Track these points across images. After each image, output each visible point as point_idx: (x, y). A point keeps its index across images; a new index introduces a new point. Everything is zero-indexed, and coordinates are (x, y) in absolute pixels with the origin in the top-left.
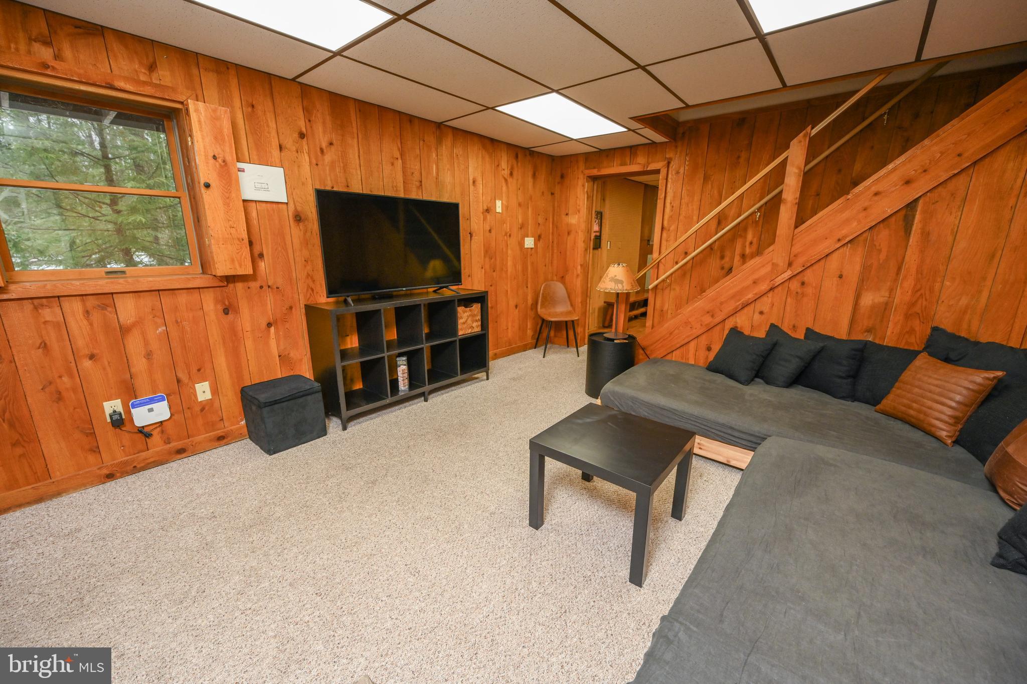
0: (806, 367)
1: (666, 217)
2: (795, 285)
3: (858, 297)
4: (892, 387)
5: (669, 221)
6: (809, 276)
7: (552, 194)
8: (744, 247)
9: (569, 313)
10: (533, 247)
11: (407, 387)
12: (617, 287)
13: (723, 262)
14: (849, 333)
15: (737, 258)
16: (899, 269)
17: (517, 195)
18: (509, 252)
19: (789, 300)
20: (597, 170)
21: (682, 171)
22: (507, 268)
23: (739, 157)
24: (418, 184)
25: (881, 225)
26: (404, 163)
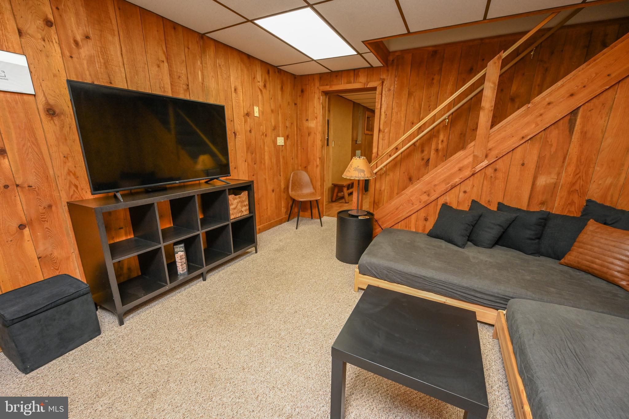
0: (504, 232)
1: (382, 122)
2: (490, 171)
3: (535, 178)
4: (572, 245)
5: (384, 125)
6: (500, 165)
7: (295, 104)
8: (438, 144)
9: (312, 194)
10: (283, 144)
11: (186, 270)
12: (360, 176)
13: (423, 155)
14: (528, 205)
15: (433, 152)
16: (565, 158)
17: (270, 103)
18: (266, 148)
19: (485, 182)
20: (329, 86)
21: (392, 88)
22: (265, 161)
23: (433, 79)
24: (185, 87)
25: (553, 126)
26: (170, 66)
